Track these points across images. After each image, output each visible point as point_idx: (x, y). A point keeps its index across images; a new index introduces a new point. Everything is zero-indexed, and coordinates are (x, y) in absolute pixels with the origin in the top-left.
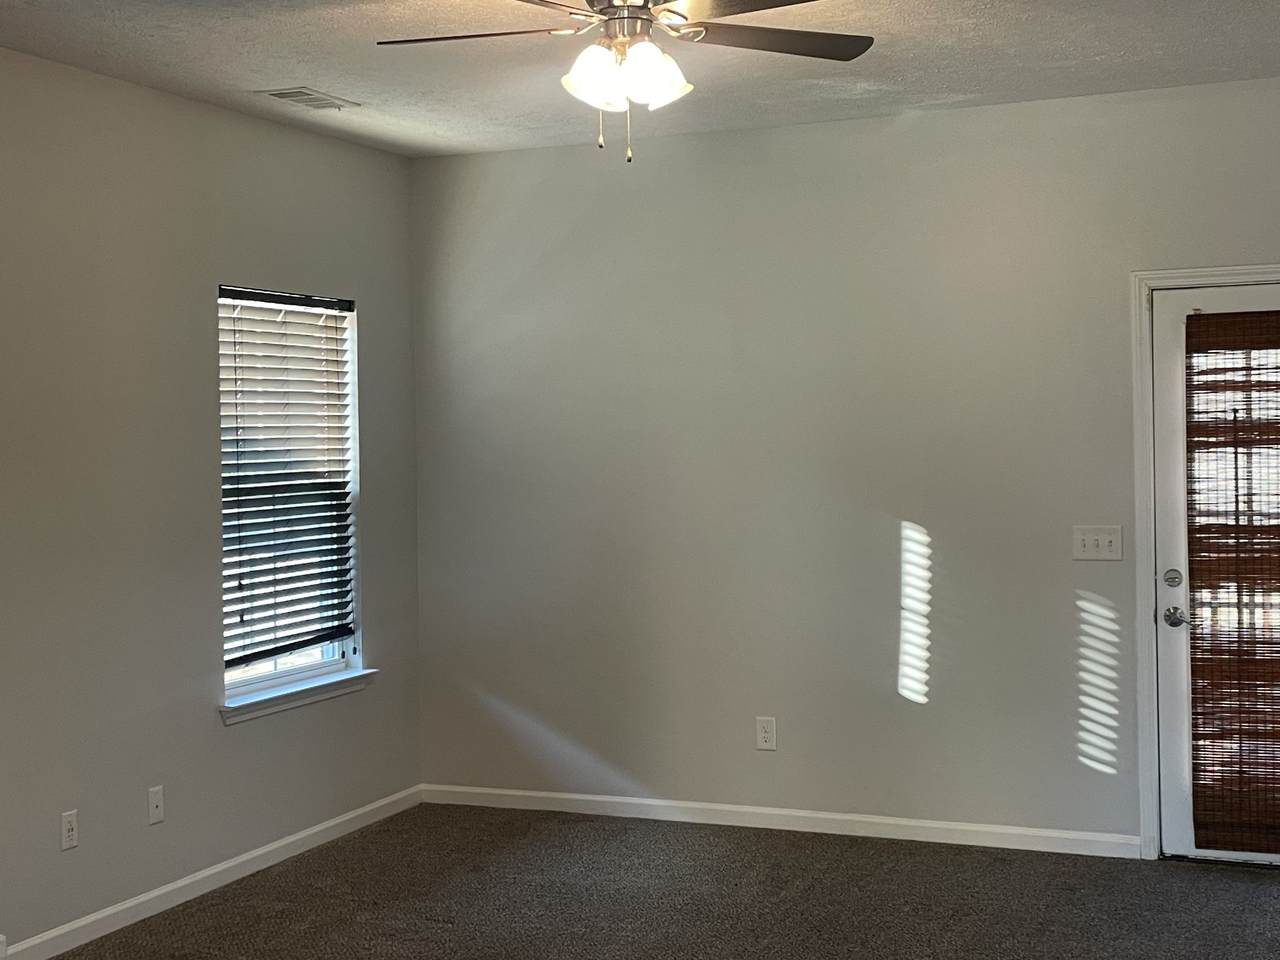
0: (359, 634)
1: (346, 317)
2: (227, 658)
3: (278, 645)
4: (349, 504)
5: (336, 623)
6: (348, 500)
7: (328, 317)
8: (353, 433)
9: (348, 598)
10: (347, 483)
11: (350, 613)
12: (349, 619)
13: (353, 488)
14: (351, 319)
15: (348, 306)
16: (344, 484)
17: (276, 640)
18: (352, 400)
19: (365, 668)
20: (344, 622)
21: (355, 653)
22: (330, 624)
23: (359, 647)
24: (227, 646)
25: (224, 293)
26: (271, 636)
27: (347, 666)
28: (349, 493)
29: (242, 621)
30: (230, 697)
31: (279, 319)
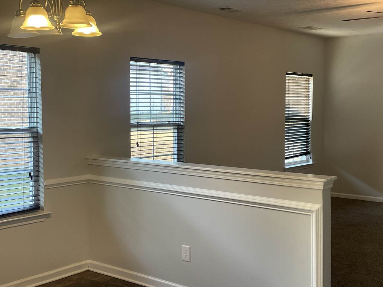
0: (311, 154)
1: (310, 78)
2: (286, 157)
3: (294, 155)
4: (309, 123)
5: (306, 151)
6: (309, 122)
7: (307, 78)
8: (311, 106)
9: (309, 145)
10: (309, 118)
11: (309, 149)
12: (309, 151)
13: (311, 119)
14: (311, 79)
15: (311, 75)
16: (308, 118)
17: (294, 154)
18: (311, 98)
19: (312, 162)
20: (307, 151)
21: (310, 158)
22: (304, 151)
23: (311, 157)
24: (286, 154)
25: (287, 74)
26: (292, 153)
27: (308, 162)
28: (310, 120)
29: (288, 149)
30: (286, 166)
31: (297, 79)
